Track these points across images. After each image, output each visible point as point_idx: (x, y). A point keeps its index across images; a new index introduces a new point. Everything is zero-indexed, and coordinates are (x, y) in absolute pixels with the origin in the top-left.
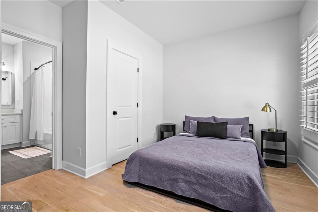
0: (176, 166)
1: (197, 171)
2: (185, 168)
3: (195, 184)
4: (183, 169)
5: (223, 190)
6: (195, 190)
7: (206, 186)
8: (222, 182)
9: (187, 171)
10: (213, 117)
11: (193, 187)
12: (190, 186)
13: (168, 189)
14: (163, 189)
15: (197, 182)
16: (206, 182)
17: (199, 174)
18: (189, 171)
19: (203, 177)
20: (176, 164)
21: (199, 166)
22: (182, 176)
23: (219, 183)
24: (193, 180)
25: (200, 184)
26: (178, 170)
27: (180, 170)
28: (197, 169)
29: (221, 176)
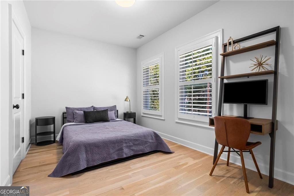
0: (120, 140)
1: (133, 138)
2: (126, 139)
3: (133, 146)
4: (125, 140)
5: (146, 142)
6: (133, 150)
7: (139, 144)
8: (145, 139)
9: (127, 140)
10: (92, 106)
11: (132, 148)
12: (130, 149)
13: (116, 158)
14: (112, 160)
15: (133, 145)
16: (138, 142)
17: (134, 139)
18: (129, 139)
19: (136, 140)
20: (119, 138)
21: (133, 135)
22: (124, 145)
23: (144, 140)
24: (131, 144)
25: (135, 145)
26: (121, 142)
27: (123, 141)
28: (133, 136)
29: (144, 136)
